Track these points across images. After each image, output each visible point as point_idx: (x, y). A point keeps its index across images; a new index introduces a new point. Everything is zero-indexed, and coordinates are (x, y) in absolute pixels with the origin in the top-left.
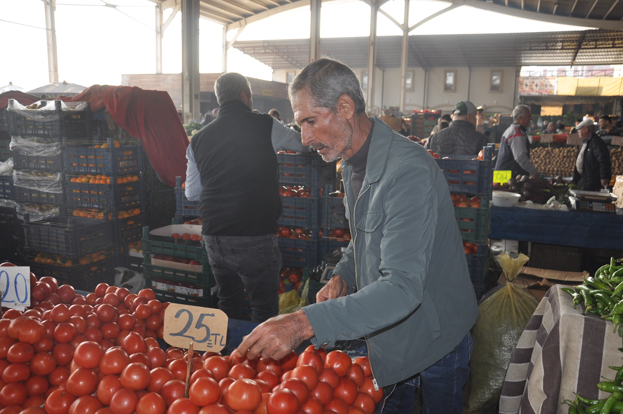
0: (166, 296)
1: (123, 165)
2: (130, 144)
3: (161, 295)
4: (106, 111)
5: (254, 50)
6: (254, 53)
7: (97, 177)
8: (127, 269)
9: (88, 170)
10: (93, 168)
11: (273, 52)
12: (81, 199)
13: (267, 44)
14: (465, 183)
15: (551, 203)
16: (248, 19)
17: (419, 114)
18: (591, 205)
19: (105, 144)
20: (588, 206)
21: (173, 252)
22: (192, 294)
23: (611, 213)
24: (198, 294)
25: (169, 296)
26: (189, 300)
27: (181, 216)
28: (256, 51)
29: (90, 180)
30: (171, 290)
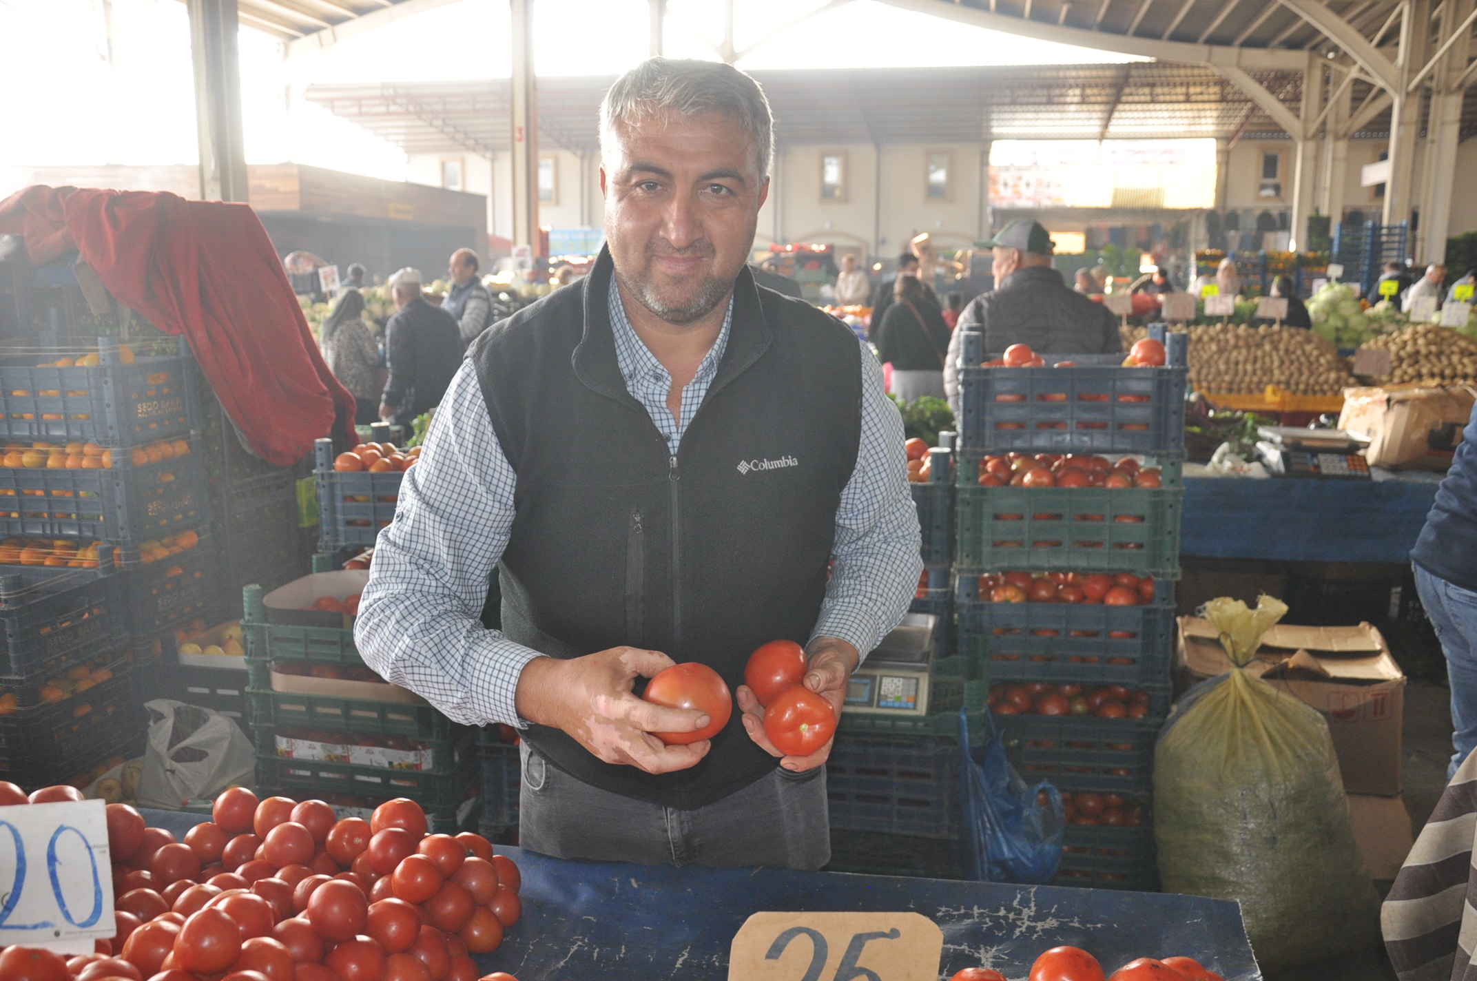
0: (323, 774)
1: (147, 413)
2: (153, 354)
3: (308, 773)
4: (79, 260)
5: (360, 106)
6: (360, 114)
7: (68, 450)
8: (179, 704)
9: (39, 431)
10: (57, 425)
11: (408, 112)
12: (21, 514)
13: (391, 92)
14: (1121, 426)
15: (1222, 462)
16: (340, 28)
17: (783, 255)
18: (1315, 461)
19: (90, 356)
20: (1310, 463)
21: (339, 653)
22: (400, 764)
23: (1362, 478)
24: (421, 764)
25: (331, 775)
26: (393, 782)
27: (335, 548)
28: (364, 110)
29: (47, 459)
30: (336, 757)
